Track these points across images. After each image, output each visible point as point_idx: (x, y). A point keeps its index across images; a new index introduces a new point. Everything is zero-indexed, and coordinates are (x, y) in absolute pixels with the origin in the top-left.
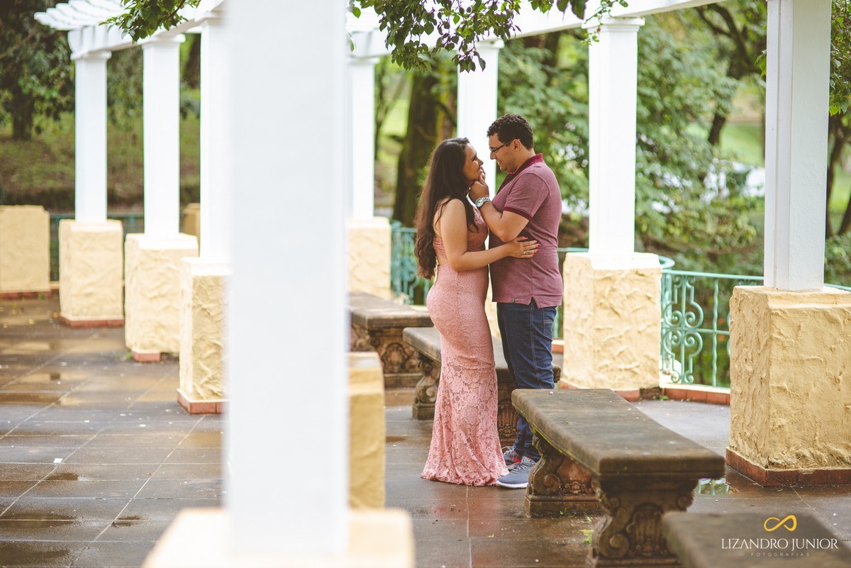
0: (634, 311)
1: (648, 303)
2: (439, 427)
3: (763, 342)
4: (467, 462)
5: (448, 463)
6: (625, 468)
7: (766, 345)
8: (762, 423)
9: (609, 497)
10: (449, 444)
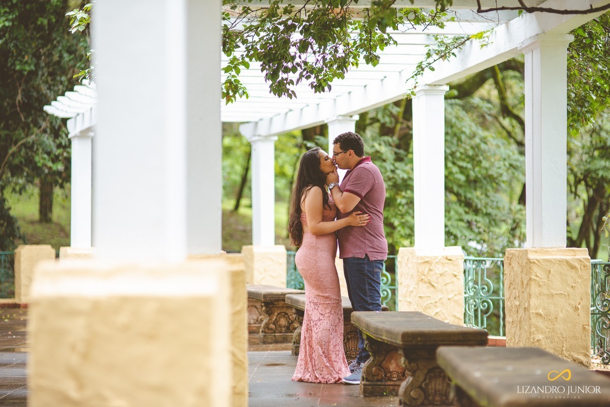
0: (445, 285)
1: (455, 279)
2: (304, 345)
3: (525, 283)
4: (323, 368)
5: (310, 370)
6: (419, 339)
7: (527, 284)
8: (526, 339)
9: (410, 363)
10: (311, 356)
